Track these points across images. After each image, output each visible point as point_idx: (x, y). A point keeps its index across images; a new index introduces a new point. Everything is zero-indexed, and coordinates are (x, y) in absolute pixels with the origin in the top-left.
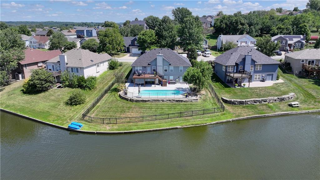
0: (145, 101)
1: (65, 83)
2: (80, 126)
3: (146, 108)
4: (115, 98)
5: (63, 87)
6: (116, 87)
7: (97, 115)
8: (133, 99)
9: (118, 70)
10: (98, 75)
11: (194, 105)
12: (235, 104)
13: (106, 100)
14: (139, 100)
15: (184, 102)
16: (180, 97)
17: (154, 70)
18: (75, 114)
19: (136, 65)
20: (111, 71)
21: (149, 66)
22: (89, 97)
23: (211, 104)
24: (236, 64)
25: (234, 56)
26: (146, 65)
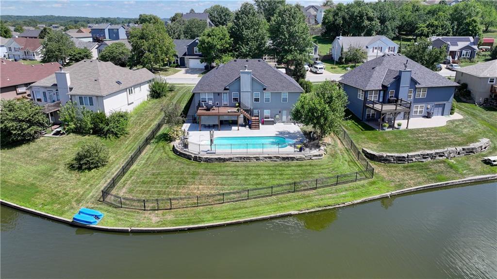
0: (224, 160)
1: (68, 125)
2: (97, 217)
4: (166, 153)
5: (63, 134)
6: (165, 132)
7: (131, 191)
8: (199, 157)
9: (168, 98)
10: (130, 109)
11: (316, 165)
12: (389, 161)
13: (148, 159)
14: (212, 158)
15: (297, 160)
16: (289, 150)
17: (236, 99)
18: (88, 189)
19: (202, 90)
20: (155, 101)
21: (226, 91)
22: (115, 152)
23: (346, 163)
24: (383, 86)
25: (378, 72)
26: (221, 90)
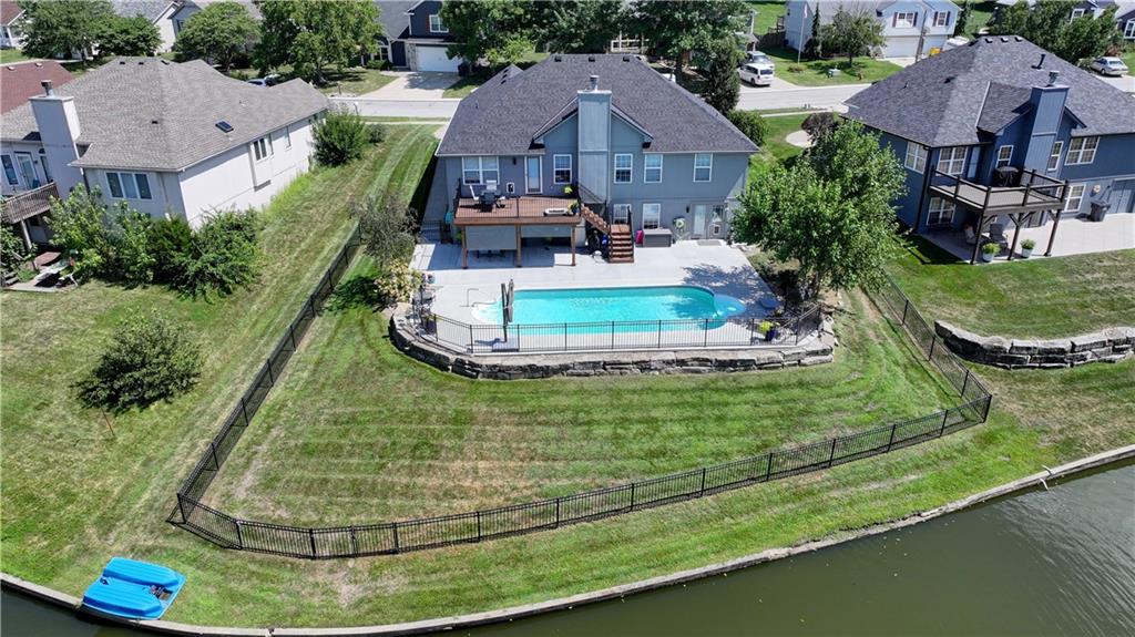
0: (546, 372)
1: (80, 257)
3: (556, 417)
4: (370, 346)
5: (67, 282)
6: (365, 273)
9: (367, 163)
10: (260, 202)
11: (817, 384)
12: (1020, 363)
13: (318, 364)
14: (509, 367)
15: (760, 366)
17: (563, 175)
19: (467, 150)
20: (333, 172)
21: (535, 152)
22: (219, 341)
23: (899, 371)
24: (981, 133)
25: (964, 93)
26: (521, 148)
